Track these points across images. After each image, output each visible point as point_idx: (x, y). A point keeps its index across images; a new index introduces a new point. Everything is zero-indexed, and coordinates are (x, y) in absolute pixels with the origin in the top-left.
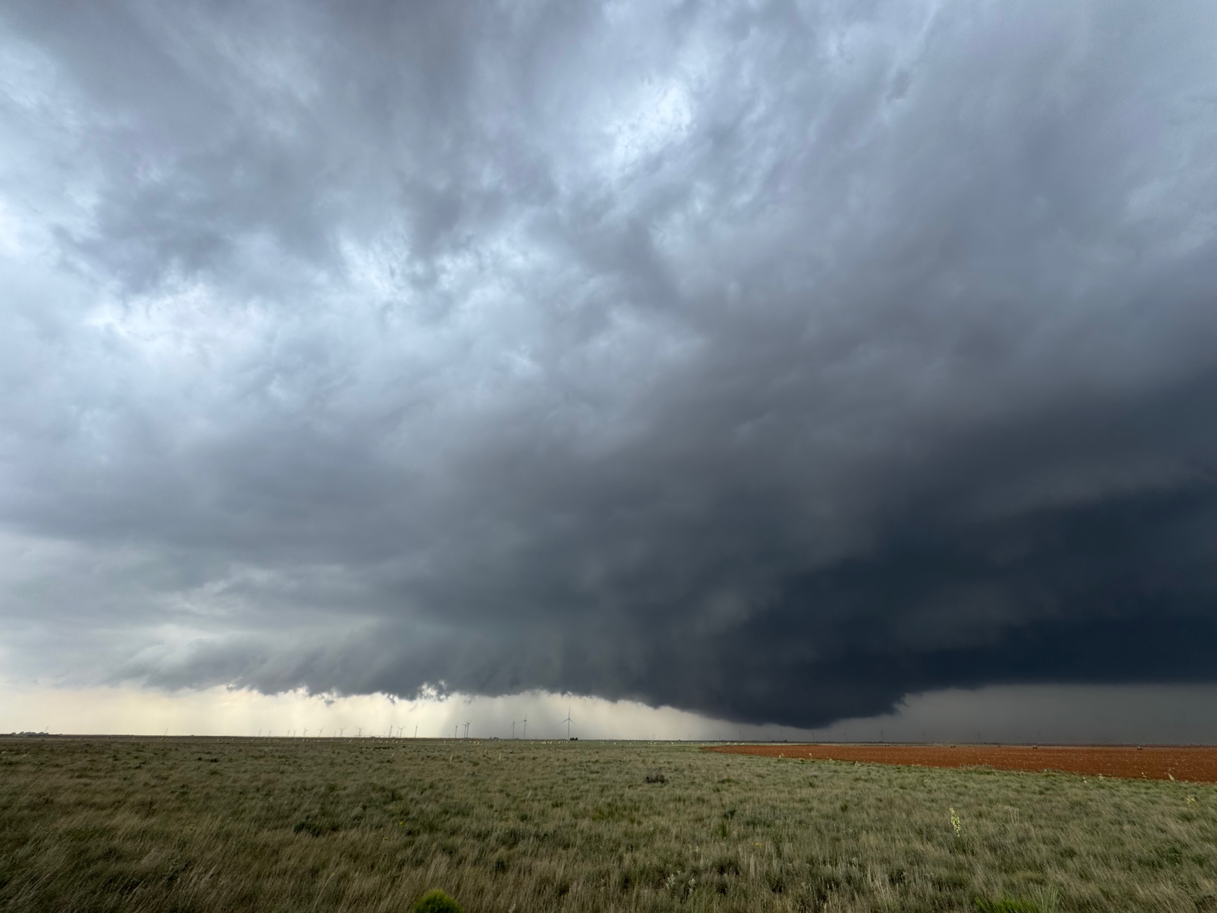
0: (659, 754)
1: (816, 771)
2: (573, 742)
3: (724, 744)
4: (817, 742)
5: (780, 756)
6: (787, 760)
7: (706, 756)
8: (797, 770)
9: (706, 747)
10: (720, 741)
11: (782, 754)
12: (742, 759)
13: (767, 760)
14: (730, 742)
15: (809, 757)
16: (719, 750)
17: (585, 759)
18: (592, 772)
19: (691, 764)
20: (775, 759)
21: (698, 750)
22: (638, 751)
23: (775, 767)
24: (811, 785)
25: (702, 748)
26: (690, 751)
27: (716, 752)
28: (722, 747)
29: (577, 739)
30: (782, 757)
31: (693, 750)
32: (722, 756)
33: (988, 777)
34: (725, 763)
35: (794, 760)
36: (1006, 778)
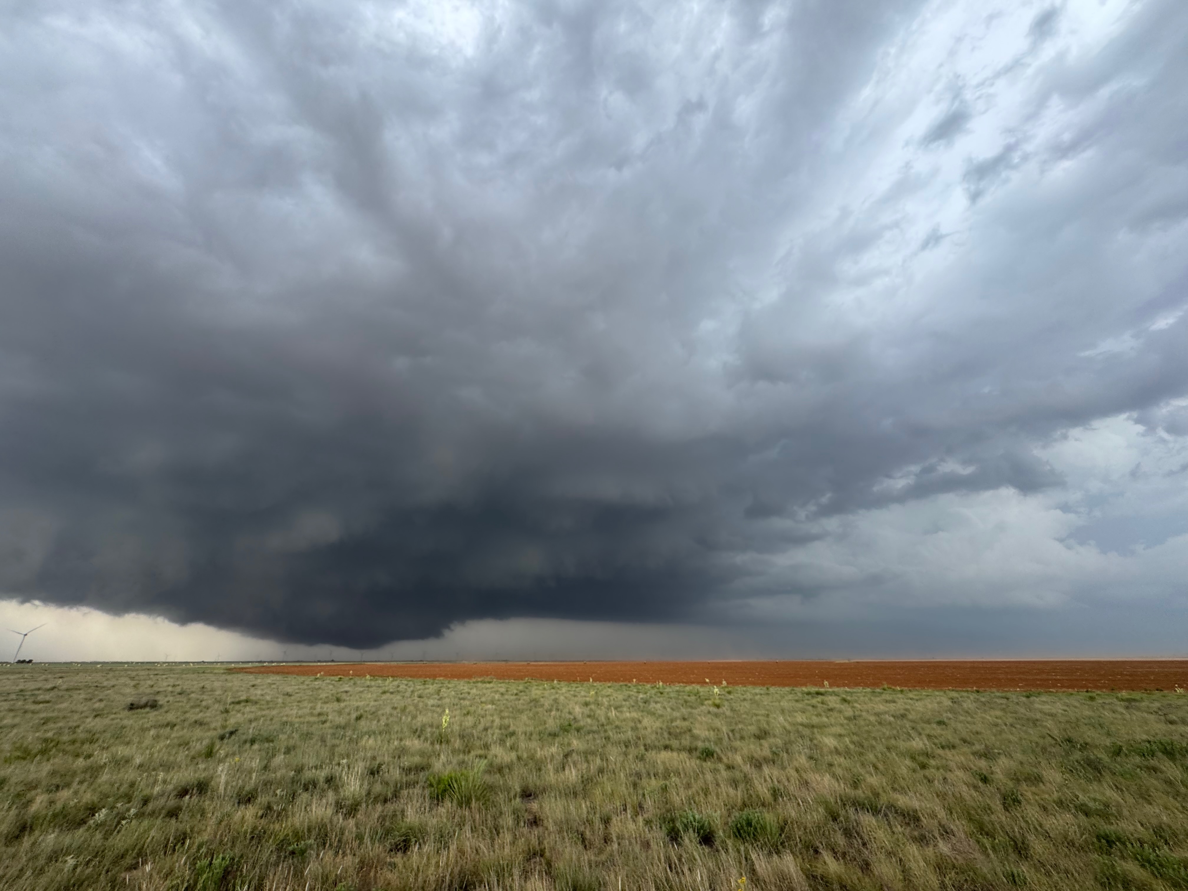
0: (164, 677)
1: (350, 686)
2: (22, 665)
3: (261, 665)
4: (364, 661)
5: (319, 675)
6: (325, 678)
7: (229, 677)
8: (331, 687)
9: (235, 668)
10: (256, 662)
11: (322, 673)
12: (274, 678)
13: (302, 679)
14: (268, 662)
15: (348, 674)
16: (251, 670)
17: (32, 685)
18: (35, 702)
19: (206, 686)
20: (313, 678)
21: (222, 671)
22: (134, 674)
23: (308, 685)
24: (338, 700)
25: (230, 669)
26: (211, 673)
27: (246, 672)
28: (256, 667)
29: (30, 661)
30: (321, 675)
31: (216, 671)
32: (251, 677)
33: (488, 685)
34: (251, 683)
35: (333, 678)
36: (500, 685)
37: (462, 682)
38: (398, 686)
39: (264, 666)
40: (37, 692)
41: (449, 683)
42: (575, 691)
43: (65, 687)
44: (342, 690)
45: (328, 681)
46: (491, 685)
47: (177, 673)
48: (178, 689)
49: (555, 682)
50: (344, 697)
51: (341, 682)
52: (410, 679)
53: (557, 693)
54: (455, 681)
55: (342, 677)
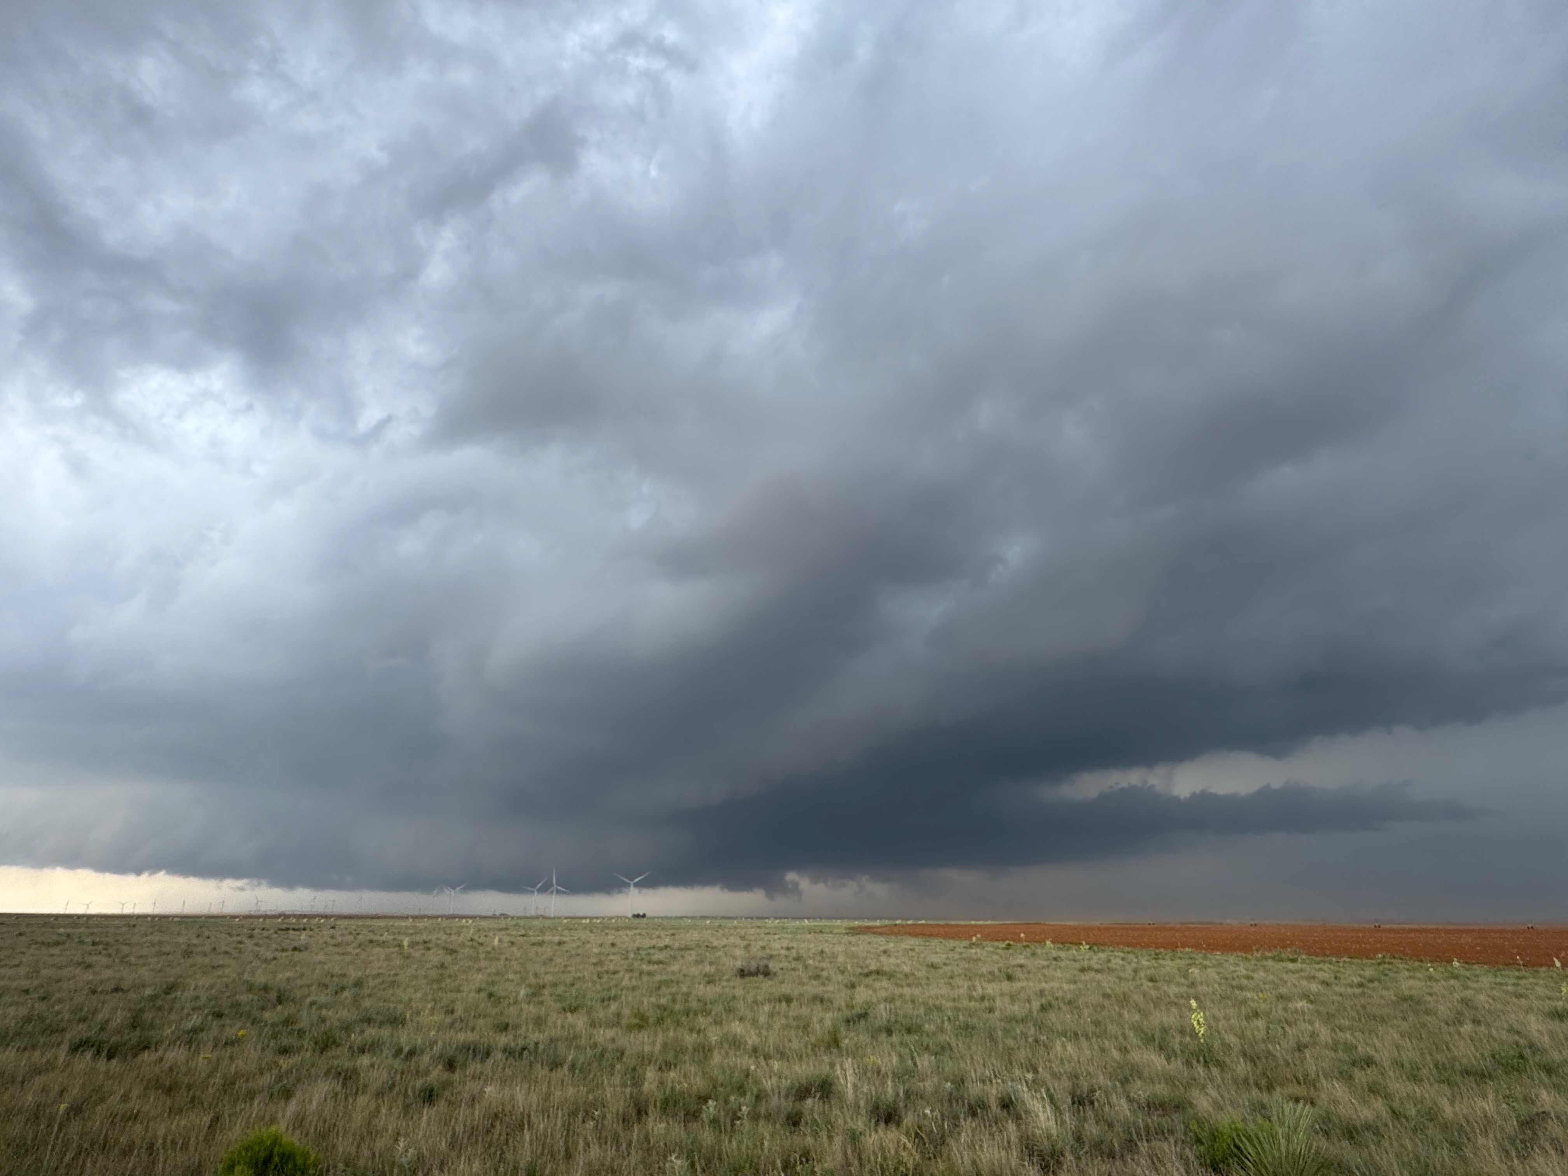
1: (1026, 958)
2: (637, 921)
5: (974, 939)
6: (984, 943)
8: (996, 957)
9: (859, 927)
11: (979, 936)
12: (912, 942)
13: (952, 943)
15: (1020, 940)
16: (879, 930)
18: (650, 963)
20: (966, 943)
21: (844, 931)
29: (644, 916)
32: (881, 939)
33: (1291, 966)
34: (882, 948)
35: (996, 944)
36: (1317, 966)
37: (1232, 958)
38: (1109, 961)
39: (896, 925)
40: (652, 951)
41: (1205, 958)
42: (1514, 985)
43: (677, 945)
44: (1014, 962)
45: (991, 949)
46: (1298, 966)
47: (791, 933)
48: (794, 953)
49: (1456, 963)
50: (1018, 973)
51: (1011, 951)
52: (1127, 949)
53: (1467, 988)
54: (1218, 956)
55: (1011, 943)
